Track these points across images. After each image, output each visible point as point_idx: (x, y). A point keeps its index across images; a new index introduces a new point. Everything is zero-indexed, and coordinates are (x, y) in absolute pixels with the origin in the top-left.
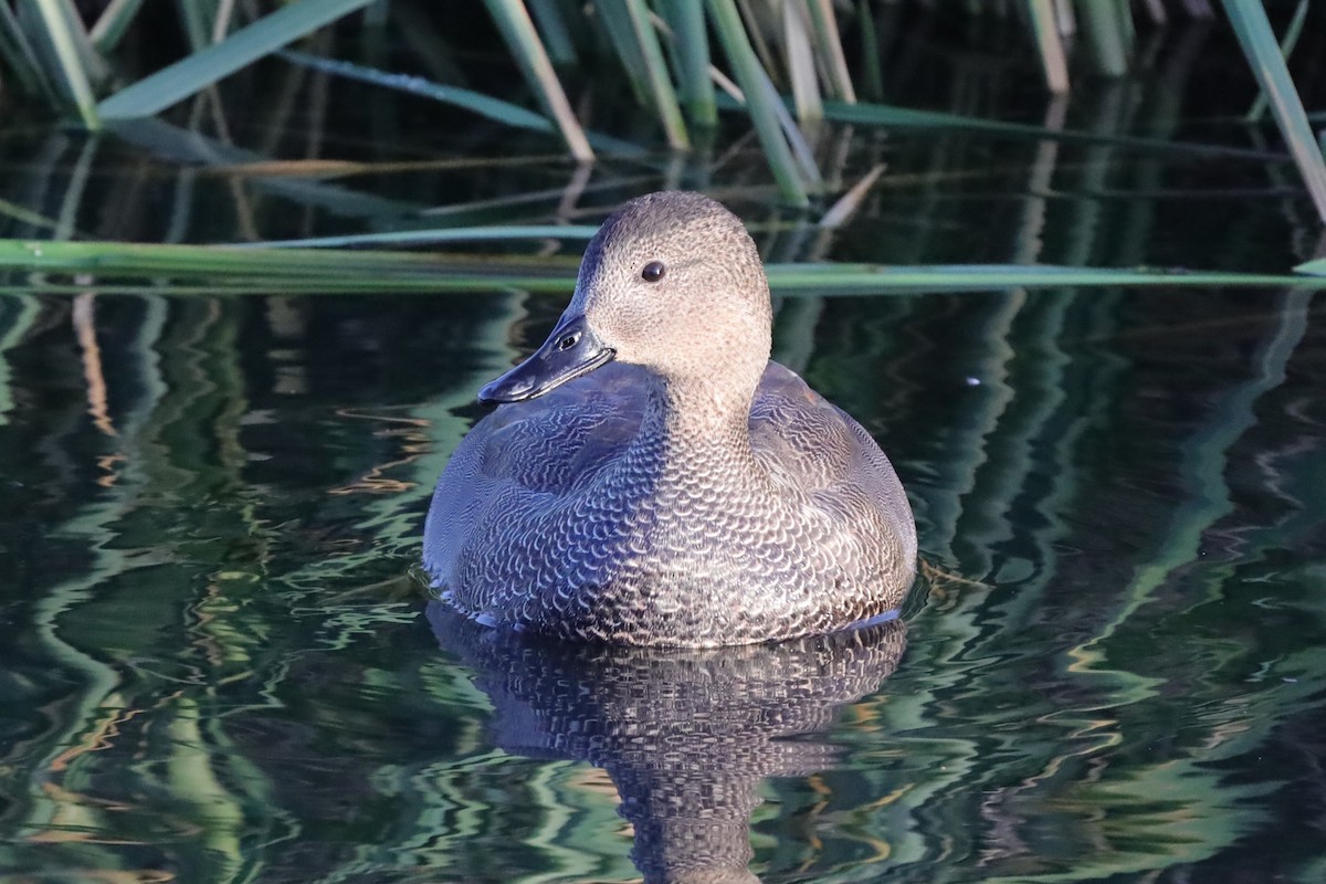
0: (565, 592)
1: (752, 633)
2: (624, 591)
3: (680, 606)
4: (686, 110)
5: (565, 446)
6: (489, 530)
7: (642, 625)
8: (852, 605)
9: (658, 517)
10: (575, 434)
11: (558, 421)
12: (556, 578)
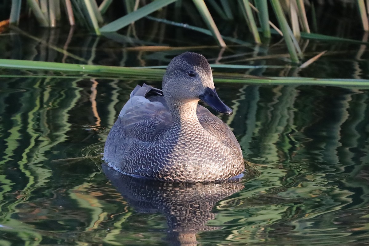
0: (161, 167)
1: (212, 178)
2: (178, 166)
3: (193, 169)
5: (151, 130)
6: (131, 152)
7: (183, 175)
8: (236, 173)
9: (186, 144)
10: (153, 127)
11: (147, 123)
12: (158, 163)
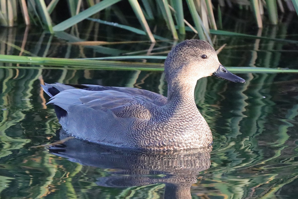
4: (178, 31)
